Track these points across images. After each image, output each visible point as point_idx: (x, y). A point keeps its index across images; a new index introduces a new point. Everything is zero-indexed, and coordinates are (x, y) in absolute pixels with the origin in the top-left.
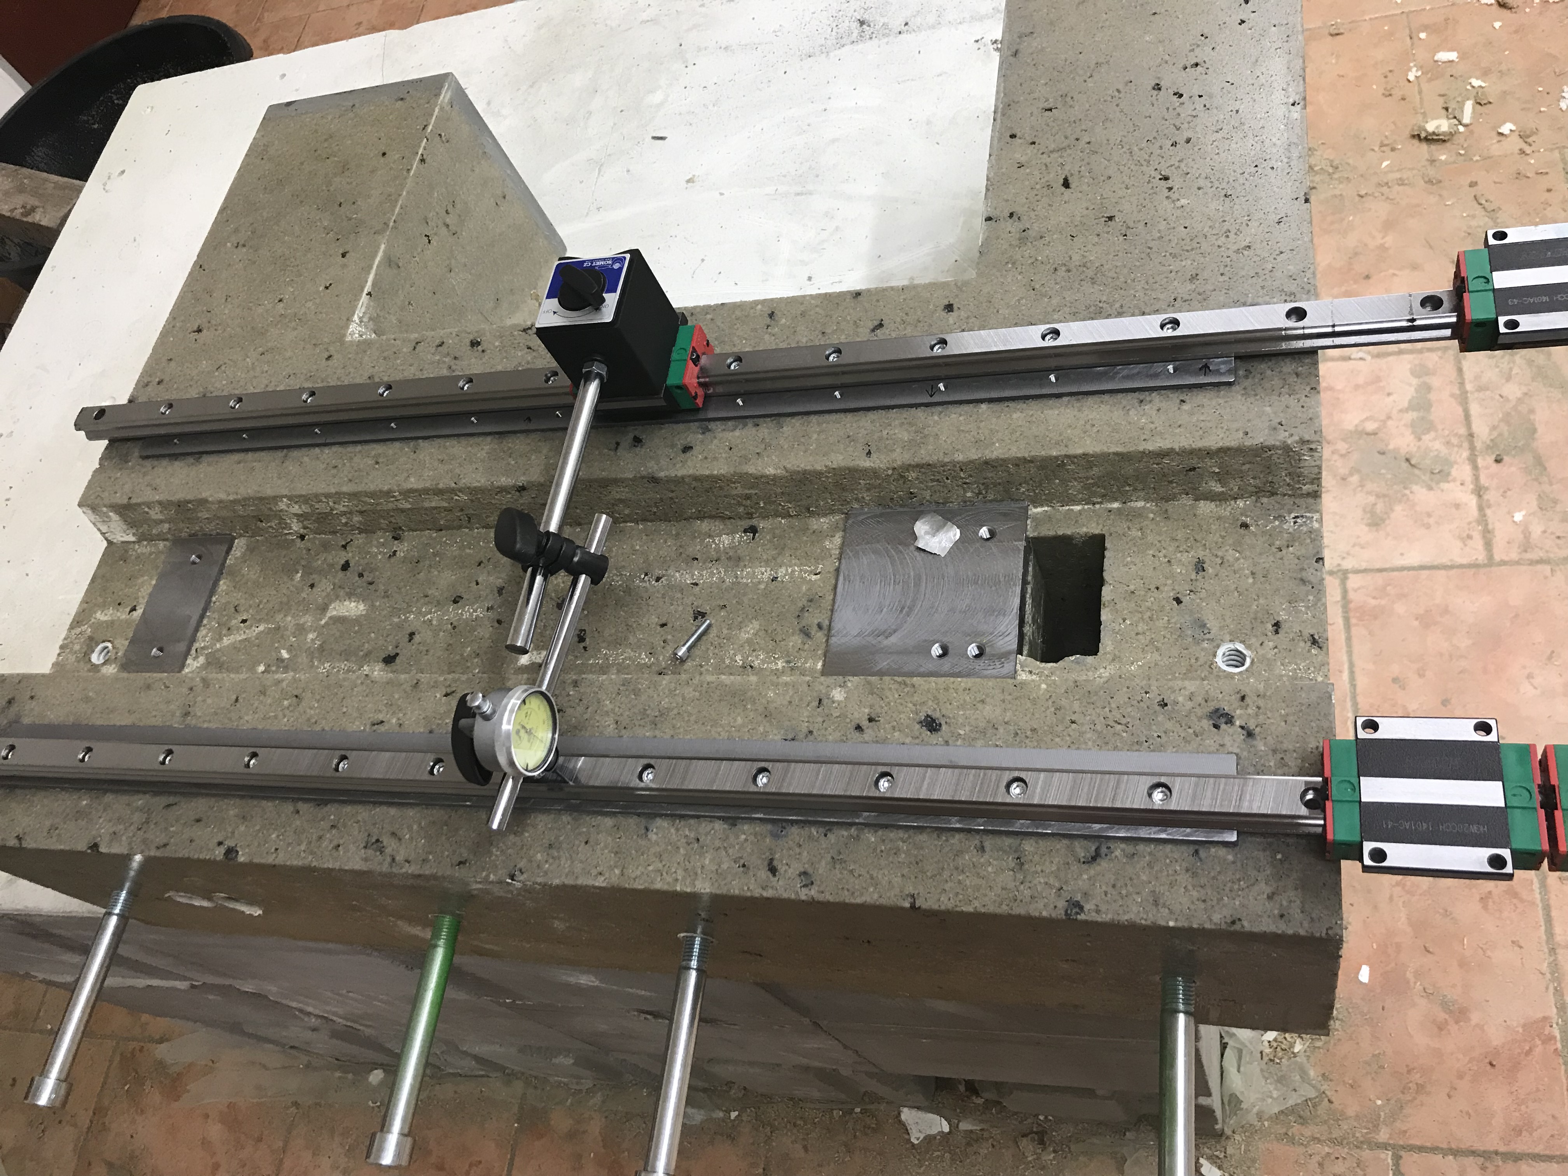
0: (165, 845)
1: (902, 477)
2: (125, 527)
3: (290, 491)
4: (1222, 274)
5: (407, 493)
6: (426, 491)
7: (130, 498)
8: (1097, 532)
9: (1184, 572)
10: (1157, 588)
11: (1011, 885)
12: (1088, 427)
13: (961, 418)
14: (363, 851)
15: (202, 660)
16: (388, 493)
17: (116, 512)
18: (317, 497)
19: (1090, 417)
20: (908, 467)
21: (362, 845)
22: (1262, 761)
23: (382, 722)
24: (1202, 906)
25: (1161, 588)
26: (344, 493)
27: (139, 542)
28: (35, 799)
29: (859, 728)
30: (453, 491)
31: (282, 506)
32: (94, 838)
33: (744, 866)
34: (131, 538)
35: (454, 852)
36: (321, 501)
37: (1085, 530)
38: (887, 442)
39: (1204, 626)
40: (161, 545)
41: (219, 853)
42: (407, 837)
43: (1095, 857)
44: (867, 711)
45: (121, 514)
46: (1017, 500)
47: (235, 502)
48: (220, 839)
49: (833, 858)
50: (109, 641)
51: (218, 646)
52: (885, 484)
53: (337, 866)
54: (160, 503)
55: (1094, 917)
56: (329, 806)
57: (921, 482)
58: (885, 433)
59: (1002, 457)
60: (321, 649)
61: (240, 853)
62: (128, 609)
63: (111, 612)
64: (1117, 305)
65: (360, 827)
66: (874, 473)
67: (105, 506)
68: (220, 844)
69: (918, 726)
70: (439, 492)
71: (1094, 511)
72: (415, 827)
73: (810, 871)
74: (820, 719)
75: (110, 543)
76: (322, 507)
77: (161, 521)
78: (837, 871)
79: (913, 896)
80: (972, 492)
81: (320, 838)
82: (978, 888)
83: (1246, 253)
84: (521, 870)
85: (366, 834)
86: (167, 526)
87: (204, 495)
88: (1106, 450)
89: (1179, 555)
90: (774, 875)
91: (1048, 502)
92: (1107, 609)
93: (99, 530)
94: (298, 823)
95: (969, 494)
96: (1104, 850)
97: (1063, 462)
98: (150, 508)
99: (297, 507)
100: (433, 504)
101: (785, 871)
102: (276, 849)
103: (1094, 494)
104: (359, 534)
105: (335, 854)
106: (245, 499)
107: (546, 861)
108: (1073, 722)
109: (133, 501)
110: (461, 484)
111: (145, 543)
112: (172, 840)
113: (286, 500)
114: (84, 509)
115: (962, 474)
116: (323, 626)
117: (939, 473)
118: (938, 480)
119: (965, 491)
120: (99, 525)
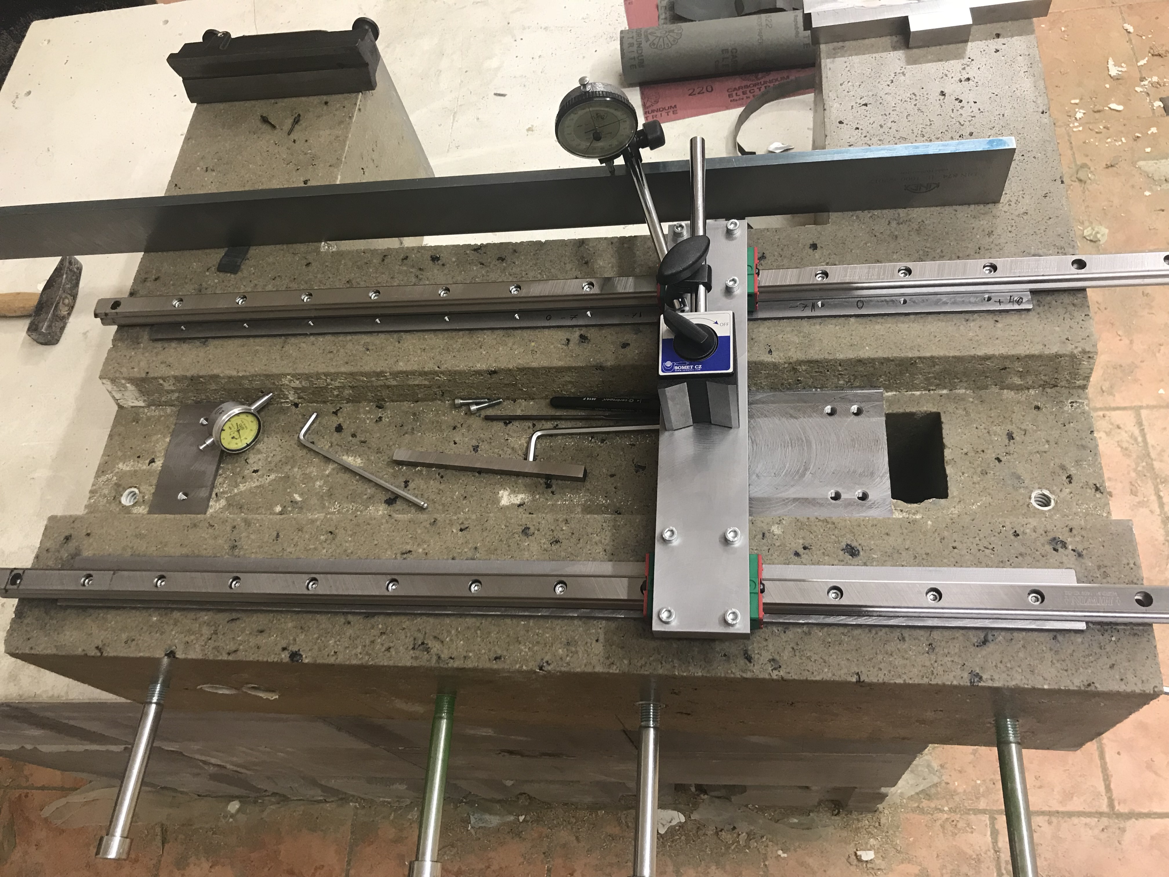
0: (235, 651)
1: (794, 368)
2: (137, 395)
3: (294, 370)
4: (1010, 232)
5: (395, 375)
6: (413, 373)
7: (147, 373)
8: (934, 410)
9: (999, 440)
10: (983, 451)
11: (928, 664)
12: (932, 337)
13: (837, 328)
14: (412, 652)
15: (223, 502)
16: (379, 374)
17: (132, 384)
18: (318, 376)
19: (932, 330)
20: (801, 363)
21: (411, 647)
22: (1091, 574)
23: (410, 551)
24: (1066, 673)
25: (986, 451)
26: (342, 373)
27: (149, 406)
28: (109, 616)
29: (797, 554)
30: (436, 373)
31: (285, 381)
32: (170, 647)
33: (725, 655)
34: (141, 404)
35: (490, 650)
36: (321, 378)
37: (925, 409)
38: (783, 344)
39: (1019, 477)
40: (169, 410)
41: (285, 656)
42: (448, 639)
43: (985, 642)
44: (801, 541)
45: (137, 385)
46: (876, 387)
47: (243, 377)
48: (285, 646)
49: (793, 648)
50: (135, 487)
51: (236, 491)
52: (780, 374)
53: (391, 663)
54: (175, 378)
55: (990, 684)
56: (376, 618)
57: (807, 373)
58: (780, 336)
59: (872, 357)
60: (330, 494)
61: (304, 656)
62: (147, 462)
63: (132, 463)
64: (939, 251)
65: (406, 633)
66: (775, 366)
67: (124, 378)
68: (284, 649)
69: (842, 552)
70: (423, 374)
71: (930, 396)
72: (453, 632)
73: (777, 657)
74: (766, 548)
75: (120, 407)
76: (321, 383)
77: (172, 391)
78: (797, 658)
79: (858, 674)
80: (844, 380)
81: (373, 642)
82: (905, 666)
83: (1025, 217)
84: (547, 662)
85: (412, 639)
86: (177, 395)
87: (216, 372)
88: (947, 354)
89: (994, 428)
90: (750, 662)
91: (897, 389)
92: (950, 466)
93: (113, 397)
94: (351, 631)
95: (841, 382)
96: (990, 637)
97: (915, 361)
98: (164, 381)
99: (298, 382)
100: (416, 382)
101: (758, 658)
102: (335, 653)
103: (931, 384)
104: (347, 403)
105: (388, 655)
106: (253, 376)
107: (567, 656)
108: (954, 548)
109: (151, 375)
110: (443, 368)
111: (153, 408)
112: (241, 647)
113: (289, 377)
114: (104, 381)
115: (840, 368)
116: (328, 476)
117: (823, 367)
118: (821, 372)
119: (839, 380)
120: (114, 394)
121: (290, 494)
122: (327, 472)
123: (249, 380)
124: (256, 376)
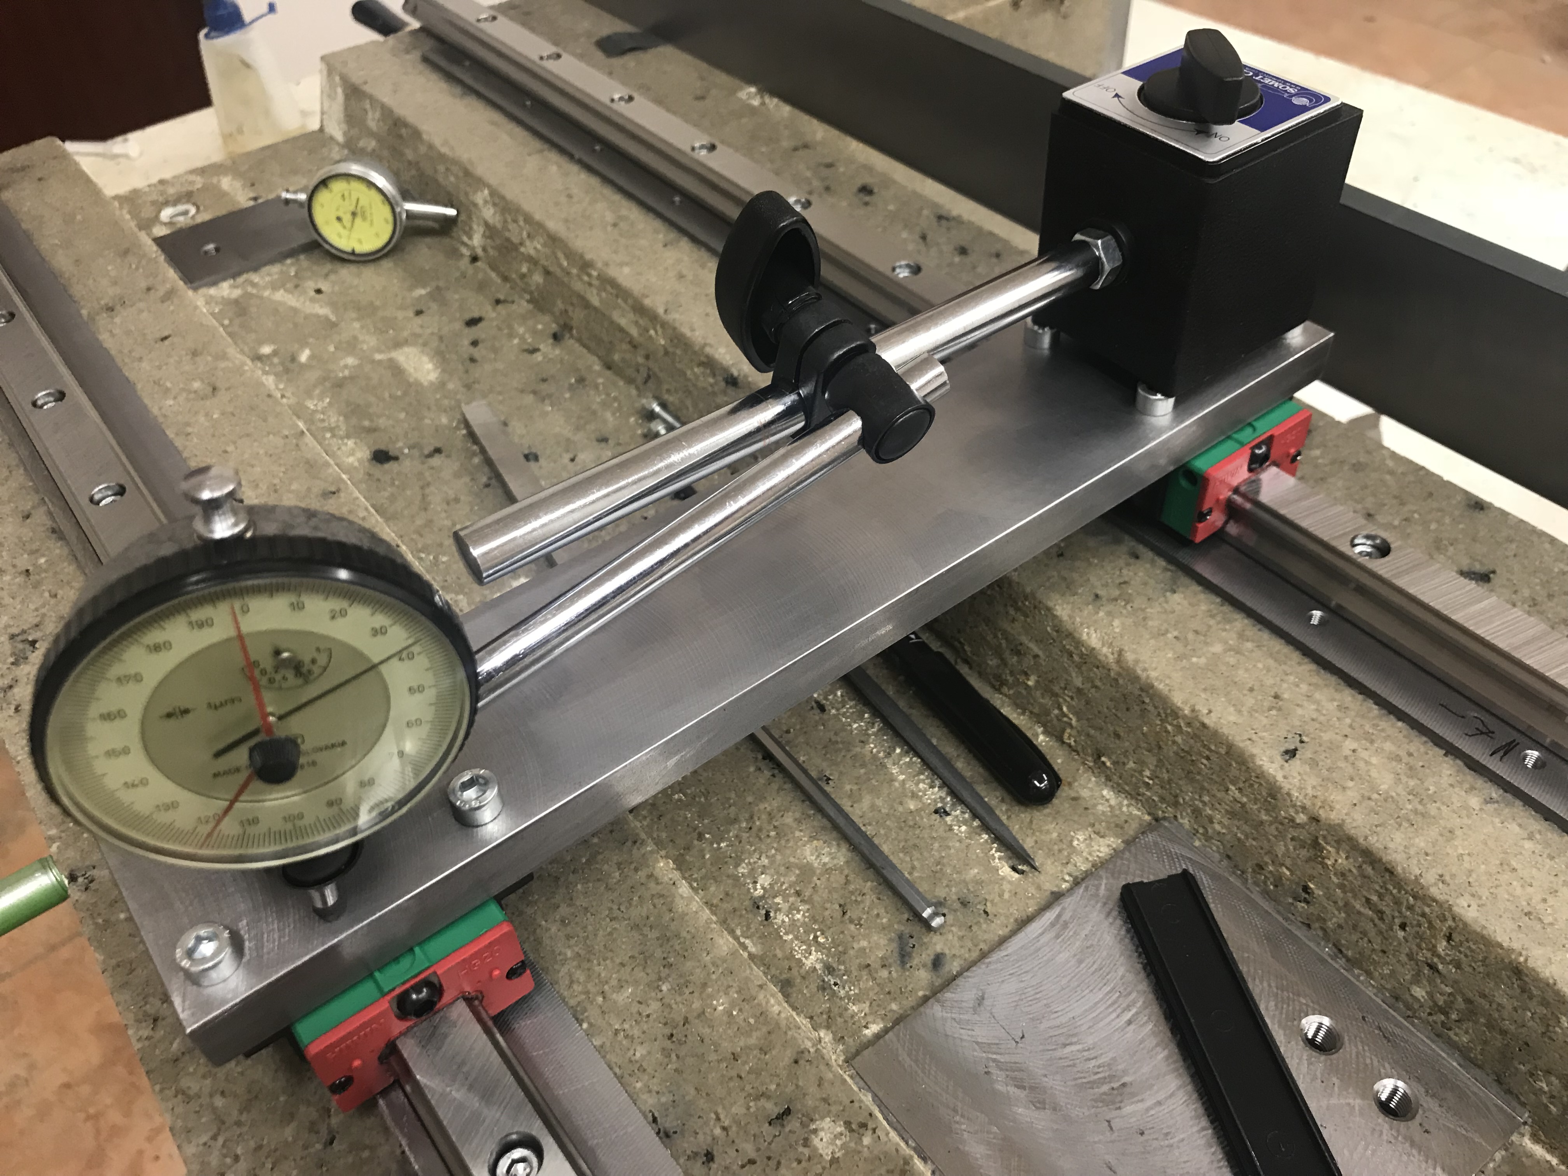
1: (1315, 844)
2: (342, 117)
5: (606, 283)
6: (628, 296)
7: (366, 83)
13: (1528, 845)
15: (237, 293)
17: (343, 91)
18: (518, 213)
20: (1344, 840)
26: (545, 230)
30: (653, 317)
34: (339, 136)
36: (518, 222)
38: (1342, 764)
45: (347, 97)
46: (1509, 1092)
50: (198, 208)
51: (266, 293)
52: (1272, 830)
54: (383, 108)
57: (1342, 886)
58: (1349, 745)
60: (339, 384)
66: (1271, 795)
67: (339, 78)
70: (640, 309)
75: (321, 130)
76: (515, 233)
77: (372, 134)
80: (1430, 995)
86: (373, 143)
93: (321, 102)
94: (10, 529)
95: (1419, 992)
98: (371, 108)
99: (492, 211)
104: (528, 302)
106: (452, 161)
109: (365, 86)
110: (670, 318)
113: (487, 192)
115: (1442, 946)
116: (373, 361)
117: (1397, 902)
118: (1380, 913)
119: (1416, 979)
120: (324, 98)
121: (304, 344)
122: (378, 357)
123: (446, 168)
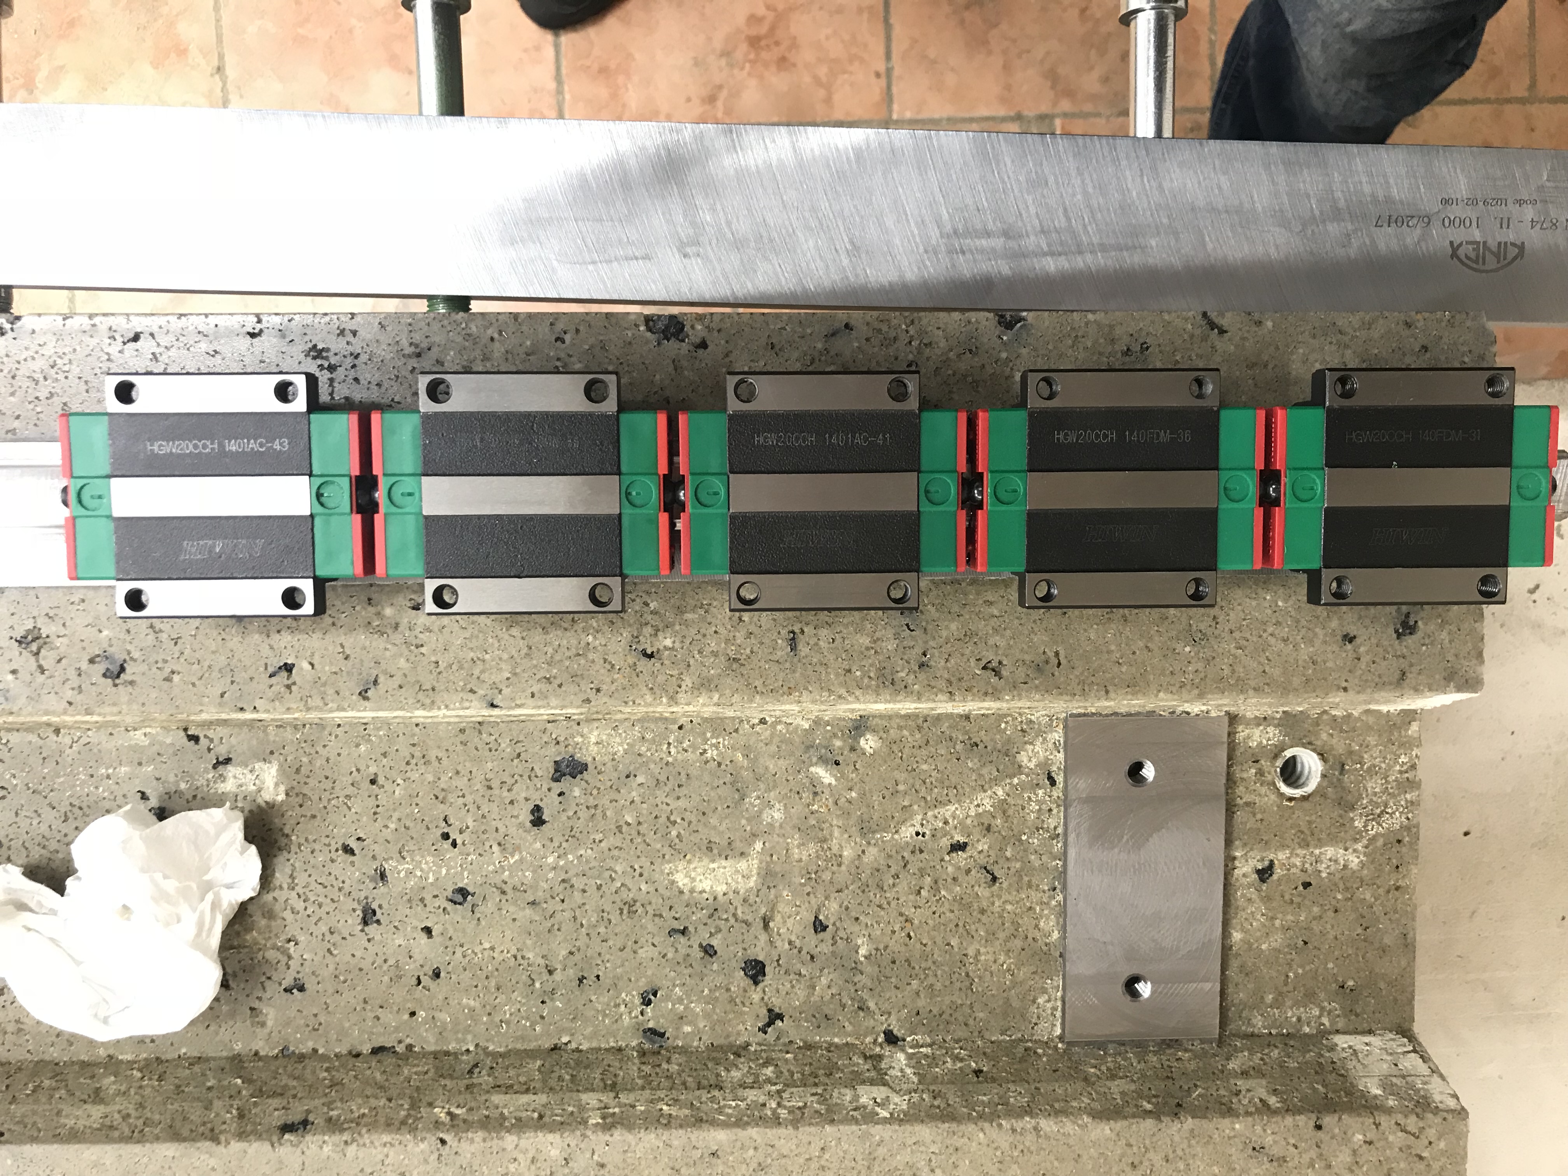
3: (867, 1135)
7: (1320, 1128)
15: (1027, 761)
27: (1323, 1033)
30: (458, 1124)
34: (1342, 1041)
36: (796, 1111)
40: (1259, 1024)
47: (1028, 1111)
51: (1000, 792)
62: (1278, 872)
63: (1322, 867)
68: (703, 345)
70: (496, 1124)
87: (1104, 1130)
100: (524, 1099)
104: (742, 1044)
106: (992, 1117)
111: (1306, 1030)
113: (884, 1114)
114: (1452, 1103)
120: (1423, 1069)
123: (1006, 1104)
124: (981, 1116)
